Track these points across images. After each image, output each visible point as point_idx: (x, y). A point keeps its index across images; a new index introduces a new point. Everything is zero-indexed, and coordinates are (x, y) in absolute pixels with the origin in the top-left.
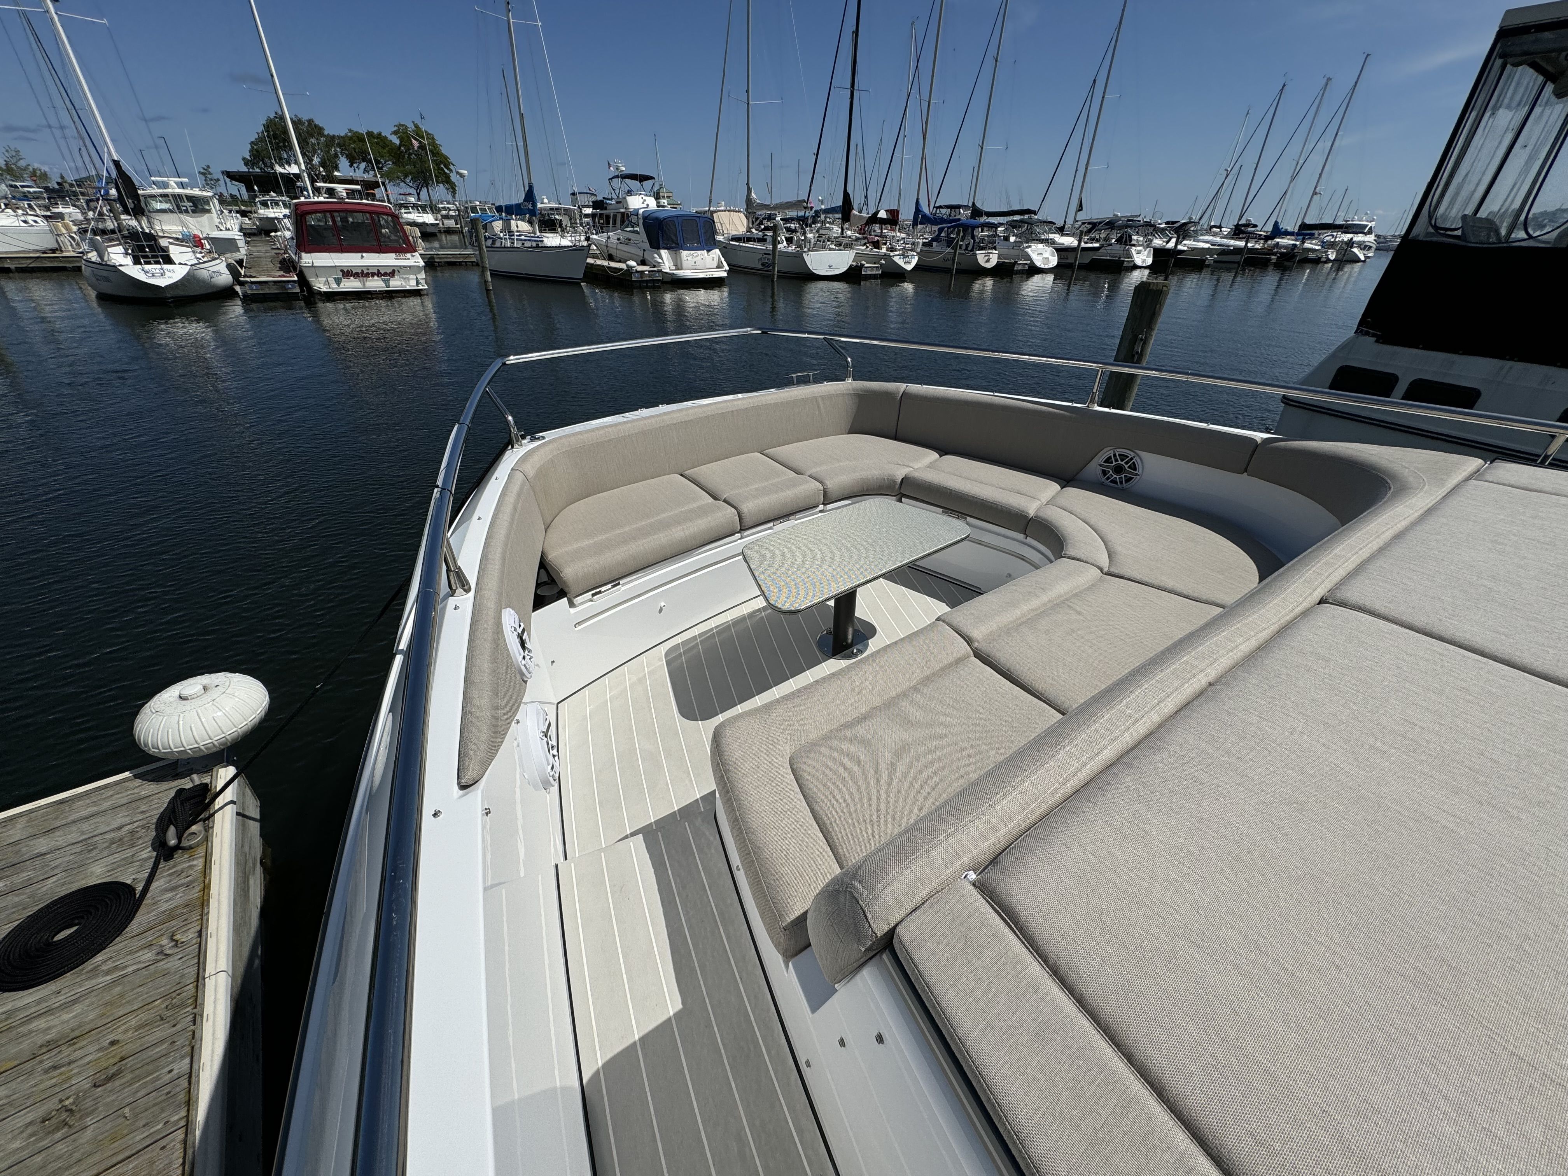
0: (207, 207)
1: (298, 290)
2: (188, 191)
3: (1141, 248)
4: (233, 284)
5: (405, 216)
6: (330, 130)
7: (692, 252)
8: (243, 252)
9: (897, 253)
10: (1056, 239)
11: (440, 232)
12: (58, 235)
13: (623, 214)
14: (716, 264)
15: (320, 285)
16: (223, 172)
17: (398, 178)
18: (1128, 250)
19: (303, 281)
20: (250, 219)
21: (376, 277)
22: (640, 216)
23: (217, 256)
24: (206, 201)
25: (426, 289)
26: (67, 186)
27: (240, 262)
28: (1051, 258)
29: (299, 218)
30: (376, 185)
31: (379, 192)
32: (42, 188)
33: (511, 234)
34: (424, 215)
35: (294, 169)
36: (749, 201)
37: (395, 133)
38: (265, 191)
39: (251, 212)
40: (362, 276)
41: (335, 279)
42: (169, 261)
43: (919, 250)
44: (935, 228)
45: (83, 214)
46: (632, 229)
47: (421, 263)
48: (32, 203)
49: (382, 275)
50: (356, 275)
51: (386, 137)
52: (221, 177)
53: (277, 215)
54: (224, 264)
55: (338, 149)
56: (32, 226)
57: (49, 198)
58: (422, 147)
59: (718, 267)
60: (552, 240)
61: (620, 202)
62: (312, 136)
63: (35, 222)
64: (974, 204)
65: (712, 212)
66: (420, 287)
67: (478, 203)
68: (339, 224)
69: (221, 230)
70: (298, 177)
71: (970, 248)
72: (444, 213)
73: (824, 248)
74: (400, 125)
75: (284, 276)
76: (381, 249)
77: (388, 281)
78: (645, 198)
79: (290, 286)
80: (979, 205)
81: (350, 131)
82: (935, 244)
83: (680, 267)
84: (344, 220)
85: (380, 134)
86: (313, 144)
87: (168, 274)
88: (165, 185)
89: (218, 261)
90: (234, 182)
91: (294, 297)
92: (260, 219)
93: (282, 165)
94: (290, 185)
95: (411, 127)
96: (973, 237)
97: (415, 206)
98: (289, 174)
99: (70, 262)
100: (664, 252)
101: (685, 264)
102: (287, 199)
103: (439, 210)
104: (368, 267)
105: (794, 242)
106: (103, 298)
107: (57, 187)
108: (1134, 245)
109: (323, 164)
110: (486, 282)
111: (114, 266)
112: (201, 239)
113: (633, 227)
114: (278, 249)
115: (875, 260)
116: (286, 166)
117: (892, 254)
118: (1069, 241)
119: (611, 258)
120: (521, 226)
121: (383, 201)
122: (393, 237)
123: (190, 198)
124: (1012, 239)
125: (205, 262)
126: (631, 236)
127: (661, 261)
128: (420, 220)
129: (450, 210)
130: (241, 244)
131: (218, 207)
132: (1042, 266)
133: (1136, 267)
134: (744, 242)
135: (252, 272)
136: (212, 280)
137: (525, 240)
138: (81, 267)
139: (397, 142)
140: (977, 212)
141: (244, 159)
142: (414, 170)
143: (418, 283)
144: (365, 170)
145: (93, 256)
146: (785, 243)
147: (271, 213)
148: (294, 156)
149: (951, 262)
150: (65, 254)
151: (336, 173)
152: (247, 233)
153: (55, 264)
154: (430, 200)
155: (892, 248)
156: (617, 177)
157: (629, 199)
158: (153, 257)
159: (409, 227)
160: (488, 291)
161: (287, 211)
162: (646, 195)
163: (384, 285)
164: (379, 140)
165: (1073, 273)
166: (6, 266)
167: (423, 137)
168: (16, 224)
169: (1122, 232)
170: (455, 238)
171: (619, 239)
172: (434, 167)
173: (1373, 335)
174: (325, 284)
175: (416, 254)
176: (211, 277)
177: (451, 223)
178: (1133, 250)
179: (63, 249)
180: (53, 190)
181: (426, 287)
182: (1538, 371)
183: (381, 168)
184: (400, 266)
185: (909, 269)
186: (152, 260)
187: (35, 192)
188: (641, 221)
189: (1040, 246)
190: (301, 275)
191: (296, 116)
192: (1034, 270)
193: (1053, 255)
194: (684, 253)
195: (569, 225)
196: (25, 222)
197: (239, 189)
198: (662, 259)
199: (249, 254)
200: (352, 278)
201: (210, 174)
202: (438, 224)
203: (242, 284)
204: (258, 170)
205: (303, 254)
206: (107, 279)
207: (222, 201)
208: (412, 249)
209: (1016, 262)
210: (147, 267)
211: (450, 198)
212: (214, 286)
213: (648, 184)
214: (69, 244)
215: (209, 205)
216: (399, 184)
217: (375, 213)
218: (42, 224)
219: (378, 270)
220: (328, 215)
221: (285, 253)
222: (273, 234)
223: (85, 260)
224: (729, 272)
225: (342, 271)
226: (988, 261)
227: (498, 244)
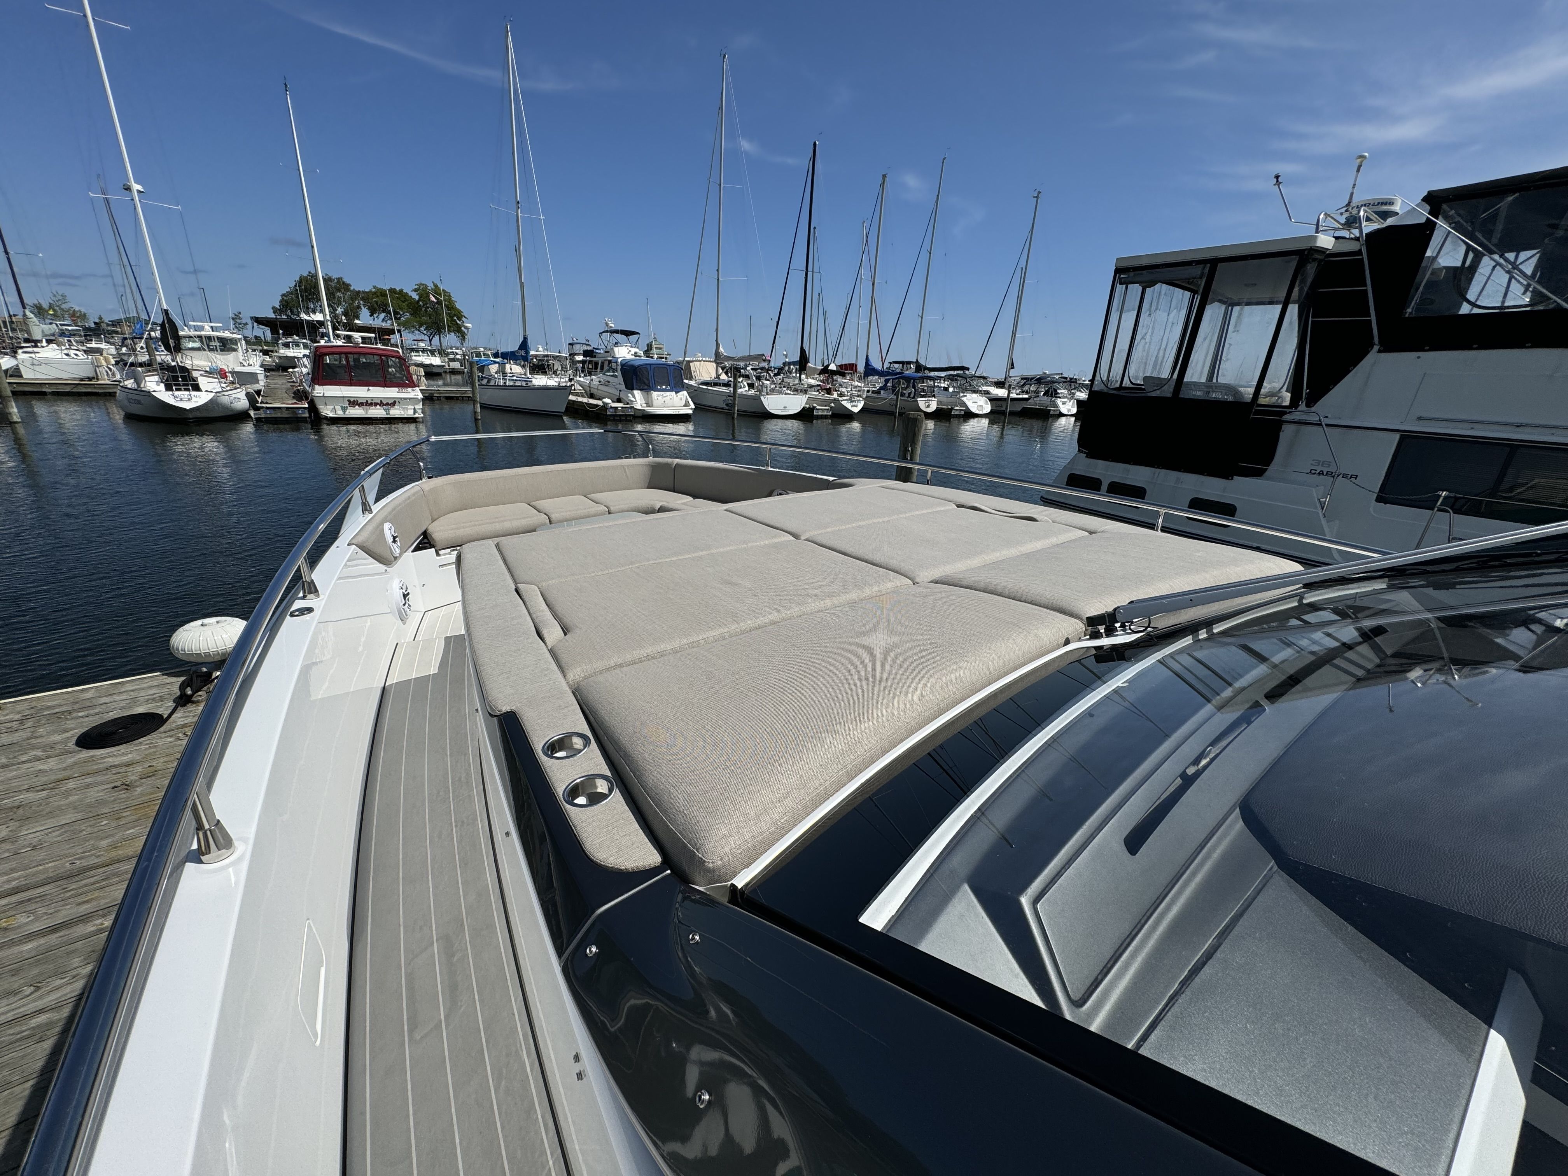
0: (235, 347)
1: (307, 415)
2: (221, 334)
3: (1066, 400)
4: (249, 410)
5: (414, 358)
6: (356, 286)
7: (662, 393)
8: (261, 384)
9: (845, 398)
10: (991, 391)
11: (445, 372)
12: (98, 366)
13: (610, 362)
14: (683, 403)
15: (327, 411)
16: (252, 318)
17: (414, 326)
18: (1054, 401)
19: (313, 408)
20: (270, 357)
21: (378, 406)
22: (619, 364)
23: (238, 386)
24: (234, 342)
25: (422, 418)
26: (104, 326)
27: (258, 392)
28: (984, 406)
29: (317, 358)
30: (392, 332)
31: (395, 338)
32: (81, 327)
33: (504, 374)
34: (431, 357)
35: (319, 317)
36: (717, 354)
37: (415, 290)
38: (288, 334)
39: (272, 351)
40: (366, 405)
41: (342, 407)
42: (197, 388)
43: (864, 396)
44: (883, 379)
45: (117, 349)
46: (612, 374)
47: (420, 396)
48: (72, 339)
49: (384, 405)
50: (361, 405)
51: (406, 293)
52: (249, 322)
53: (296, 355)
54: (244, 392)
55: (361, 302)
56: (73, 358)
57: (85, 336)
58: (439, 302)
59: (685, 405)
60: (540, 380)
61: (608, 352)
62: (339, 291)
63: (76, 355)
64: (917, 360)
65: (689, 362)
66: (417, 415)
67: (482, 349)
68: (352, 363)
69: (244, 366)
70: (321, 324)
71: (912, 396)
72: (451, 356)
73: (780, 392)
74: (421, 284)
75: (296, 403)
76: (386, 384)
77: (389, 409)
78: (630, 349)
79: (300, 412)
80: (922, 362)
81: (375, 287)
82: (882, 392)
83: (650, 405)
84: (356, 360)
85: (401, 291)
86: (339, 298)
87: (194, 399)
88: (202, 328)
89: (239, 390)
90: (261, 326)
91: (304, 420)
92: (280, 358)
93: (307, 313)
94: (314, 329)
95: (431, 286)
96: (914, 387)
97: (424, 350)
98: (313, 321)
99: (103, 388)
100: (637, 393)
101: (655, 403)
102: (308, 342)
103: (447, 354)
104: (372, 398)
105: (755, 387)
106: (130, 418)
107: (93, 325)
108: (1060, 398)
109: (345, 314)
110: (475, 413)
111: (149, 392)
112: (226, 373)
113: (613, 372)
114: (294, 382)
115: (826, 403)
116: (311, 314)
117: (840, 399)
118: (1002, 393)
119: (592, 396)
120: (514, 369)
121: (397, 346)
122: (398, 375)
123: (220, 339)
124: (951, 390)
125: (228, 391)
126: (611, 379)
127: (633, 399)
128: (427, 362)
129: (457, 354)
130: (261, 377)
131: (244, 347)
132: (977, 412)
133: (1062, 415)
134: (711, 386)
135: (268, 400)
136: (232, 405)
137: (516, 380)
138: (115, 393)
139: (417, 298)
140: (919, 368)
141: (274, 308)
142: (429, 321)
143: (415, 412)
144: (383, 319)
145: (130, 383)
146: (747, 388)
147: (290, 353)
148: (321, 306)
149: (894, 407)
150: (100, 382)
151: (357, 321)
152: (267, 369)
153: (89, 390)
154: (441, 346)
155: (841, 394)
156: (607, 331)
157: (616, 349)
158: (184, 385)
159: (415, 368)
160: (476, 420)
161: (307, 352)
162: (632, 347)
163: (385, 413)
164: (400, 296)
165: (1005, 418)
166: (44, 390)
167: (440, 295)
168: (60, 356)
169: (1049, 386)
170: (459, 378)
171: (600, 382)
172: (447, 319)
173: (1085, 453)
174: (331, 411)
175: (417, 389)
176: (231, 403)
177: (456, 365)
178: (1059, 401)
179: (100, 378)
180: (90, 329)
181: (422, 415)
182: (1173, 475)
183: (399, 319)
184: (401, 398)
185: (856, 411)
186: (182, 388)
187: (73, 330)
188: (619, 368)
189: (975, 396)
190: (312, 403)
191: (326, 275)
192: (969, 415)
193: (987, 403)
194: (655, 394)
195: (560, 369)
196: (67, 355)
197: (266, 333)
198: (635, 398)
199: (267, 386)
200: (357, 407)
201: (240, 319)
202: (444, 366)
203: (257, 409)
204: (284, 317)
205: (317, 387)
206: (139, 402)
207: (248, 342)
208: (413, 385)
209: (952, 409)
210: (177, 393)
211: (459, 345)
212: (231, 410)
213: (633, 338)
214: (105, 374)
215: (237, 345)
216: (413, 332)
217: (384, 357)
218: (82, 357)
219: (381, 401)
220: (343, 356)
221: (299, 386)
222: (291, 370)
223: (122, 387)
224: (694, 410)
225: (349, 401)
226: (928, 406)
227: (492, 383)
